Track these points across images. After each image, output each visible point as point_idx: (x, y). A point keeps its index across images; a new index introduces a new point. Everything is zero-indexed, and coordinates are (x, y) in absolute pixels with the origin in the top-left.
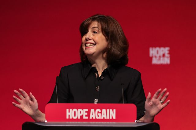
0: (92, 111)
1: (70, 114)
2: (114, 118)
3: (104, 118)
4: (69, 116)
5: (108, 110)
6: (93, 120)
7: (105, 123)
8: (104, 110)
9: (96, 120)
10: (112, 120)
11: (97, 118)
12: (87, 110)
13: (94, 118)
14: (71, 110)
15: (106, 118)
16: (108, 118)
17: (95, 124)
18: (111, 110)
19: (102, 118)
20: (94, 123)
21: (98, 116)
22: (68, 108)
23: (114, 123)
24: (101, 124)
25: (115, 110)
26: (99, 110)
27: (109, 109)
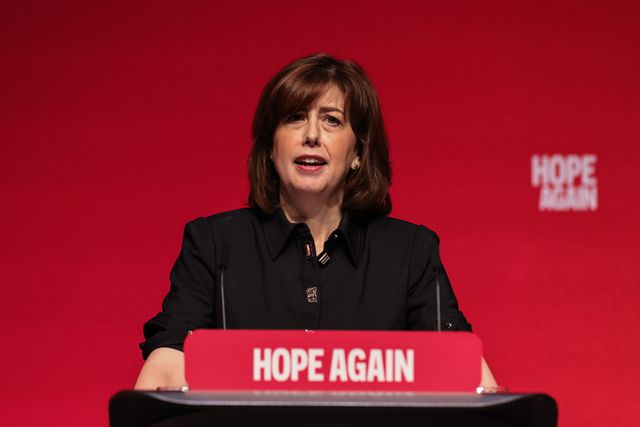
0: (338, 354)
1: (266, 364)
2: (410, 377)
3: (376, 378)
4: (262, 371)
5: (389, 353)
6: (339, 385)
7: (380, 394)
8: (376, 354)
9: (350, 385)
10: (403, 385)
11: (355, 378)
12: (320, 352)
13: (344, 378)
14: (268, 352)
15: (381, 378)
16: (390, 378)
17: (347, 399)
18: (399, 353)
19: (371, 379)
20: (343, 393)
21: (357, 372)
22: (257, 346)
23: (410, 394)
24: (368, 399)
25: (411, 353)
26: (361, 354)
27: (394, 348)
